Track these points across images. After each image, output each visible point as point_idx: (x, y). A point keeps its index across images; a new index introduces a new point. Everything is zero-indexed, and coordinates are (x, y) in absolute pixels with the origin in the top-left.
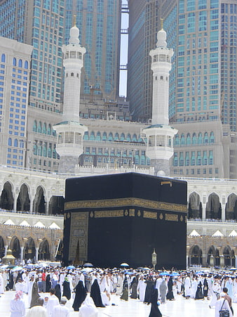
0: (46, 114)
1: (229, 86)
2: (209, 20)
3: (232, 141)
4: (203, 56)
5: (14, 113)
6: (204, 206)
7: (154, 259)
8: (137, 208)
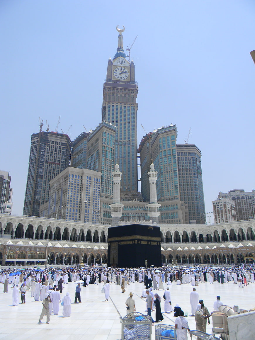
0: (108, 200)
1: (183, 185)
2: (172, 159)
3: (185, 208)
4: (171, 173)
5: (95, 200)
6: (173, 237)
7: (146, 263)
8: (138, 240)
